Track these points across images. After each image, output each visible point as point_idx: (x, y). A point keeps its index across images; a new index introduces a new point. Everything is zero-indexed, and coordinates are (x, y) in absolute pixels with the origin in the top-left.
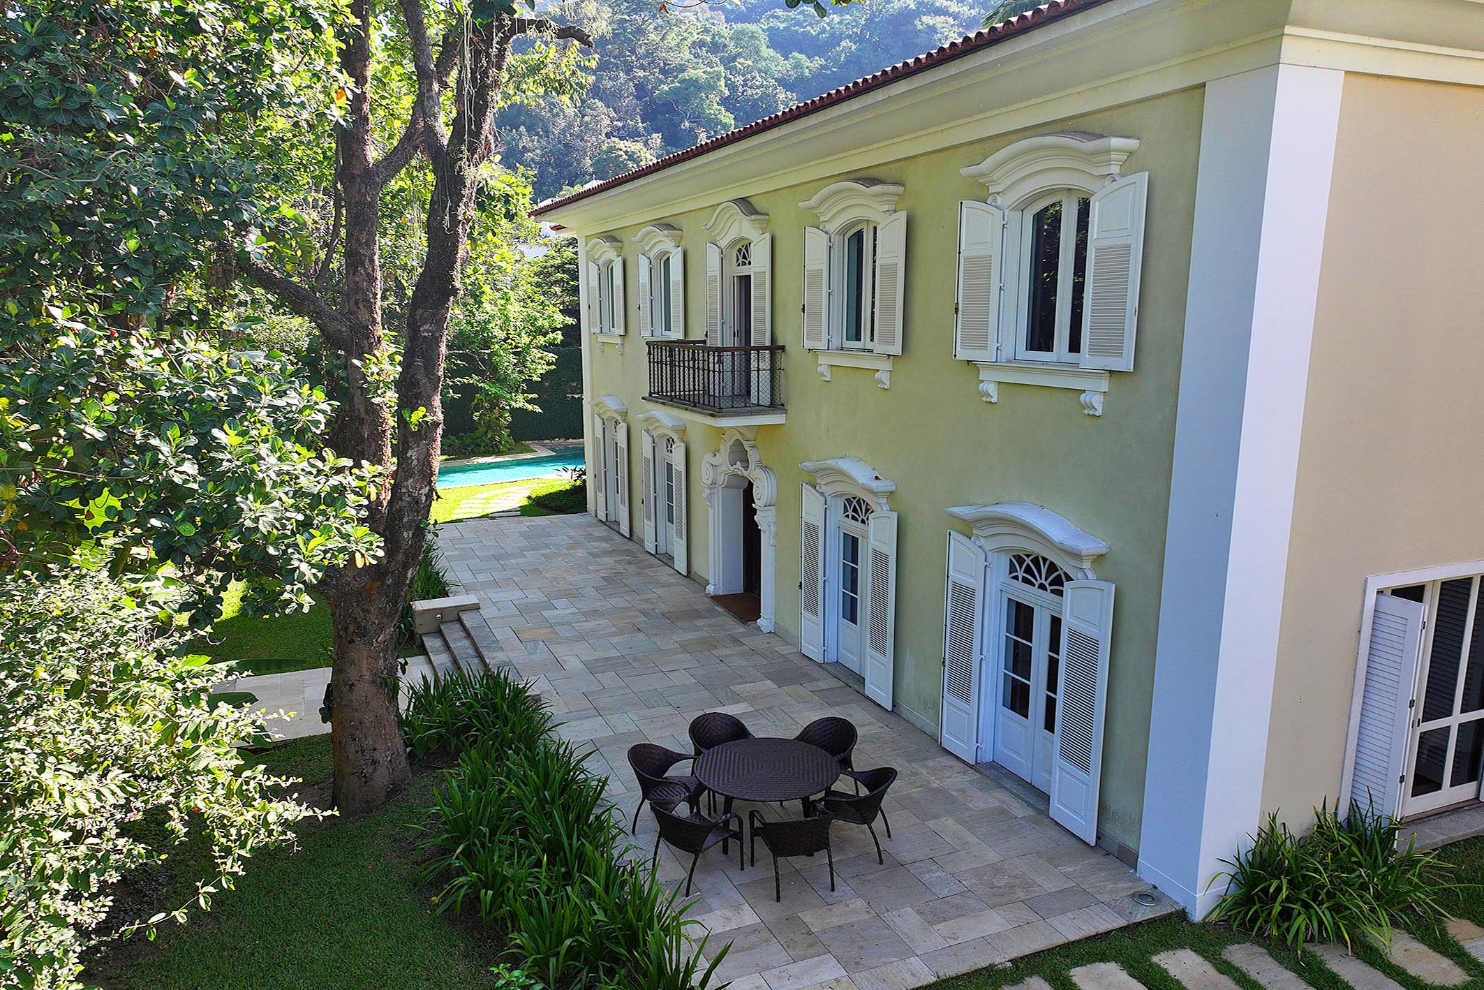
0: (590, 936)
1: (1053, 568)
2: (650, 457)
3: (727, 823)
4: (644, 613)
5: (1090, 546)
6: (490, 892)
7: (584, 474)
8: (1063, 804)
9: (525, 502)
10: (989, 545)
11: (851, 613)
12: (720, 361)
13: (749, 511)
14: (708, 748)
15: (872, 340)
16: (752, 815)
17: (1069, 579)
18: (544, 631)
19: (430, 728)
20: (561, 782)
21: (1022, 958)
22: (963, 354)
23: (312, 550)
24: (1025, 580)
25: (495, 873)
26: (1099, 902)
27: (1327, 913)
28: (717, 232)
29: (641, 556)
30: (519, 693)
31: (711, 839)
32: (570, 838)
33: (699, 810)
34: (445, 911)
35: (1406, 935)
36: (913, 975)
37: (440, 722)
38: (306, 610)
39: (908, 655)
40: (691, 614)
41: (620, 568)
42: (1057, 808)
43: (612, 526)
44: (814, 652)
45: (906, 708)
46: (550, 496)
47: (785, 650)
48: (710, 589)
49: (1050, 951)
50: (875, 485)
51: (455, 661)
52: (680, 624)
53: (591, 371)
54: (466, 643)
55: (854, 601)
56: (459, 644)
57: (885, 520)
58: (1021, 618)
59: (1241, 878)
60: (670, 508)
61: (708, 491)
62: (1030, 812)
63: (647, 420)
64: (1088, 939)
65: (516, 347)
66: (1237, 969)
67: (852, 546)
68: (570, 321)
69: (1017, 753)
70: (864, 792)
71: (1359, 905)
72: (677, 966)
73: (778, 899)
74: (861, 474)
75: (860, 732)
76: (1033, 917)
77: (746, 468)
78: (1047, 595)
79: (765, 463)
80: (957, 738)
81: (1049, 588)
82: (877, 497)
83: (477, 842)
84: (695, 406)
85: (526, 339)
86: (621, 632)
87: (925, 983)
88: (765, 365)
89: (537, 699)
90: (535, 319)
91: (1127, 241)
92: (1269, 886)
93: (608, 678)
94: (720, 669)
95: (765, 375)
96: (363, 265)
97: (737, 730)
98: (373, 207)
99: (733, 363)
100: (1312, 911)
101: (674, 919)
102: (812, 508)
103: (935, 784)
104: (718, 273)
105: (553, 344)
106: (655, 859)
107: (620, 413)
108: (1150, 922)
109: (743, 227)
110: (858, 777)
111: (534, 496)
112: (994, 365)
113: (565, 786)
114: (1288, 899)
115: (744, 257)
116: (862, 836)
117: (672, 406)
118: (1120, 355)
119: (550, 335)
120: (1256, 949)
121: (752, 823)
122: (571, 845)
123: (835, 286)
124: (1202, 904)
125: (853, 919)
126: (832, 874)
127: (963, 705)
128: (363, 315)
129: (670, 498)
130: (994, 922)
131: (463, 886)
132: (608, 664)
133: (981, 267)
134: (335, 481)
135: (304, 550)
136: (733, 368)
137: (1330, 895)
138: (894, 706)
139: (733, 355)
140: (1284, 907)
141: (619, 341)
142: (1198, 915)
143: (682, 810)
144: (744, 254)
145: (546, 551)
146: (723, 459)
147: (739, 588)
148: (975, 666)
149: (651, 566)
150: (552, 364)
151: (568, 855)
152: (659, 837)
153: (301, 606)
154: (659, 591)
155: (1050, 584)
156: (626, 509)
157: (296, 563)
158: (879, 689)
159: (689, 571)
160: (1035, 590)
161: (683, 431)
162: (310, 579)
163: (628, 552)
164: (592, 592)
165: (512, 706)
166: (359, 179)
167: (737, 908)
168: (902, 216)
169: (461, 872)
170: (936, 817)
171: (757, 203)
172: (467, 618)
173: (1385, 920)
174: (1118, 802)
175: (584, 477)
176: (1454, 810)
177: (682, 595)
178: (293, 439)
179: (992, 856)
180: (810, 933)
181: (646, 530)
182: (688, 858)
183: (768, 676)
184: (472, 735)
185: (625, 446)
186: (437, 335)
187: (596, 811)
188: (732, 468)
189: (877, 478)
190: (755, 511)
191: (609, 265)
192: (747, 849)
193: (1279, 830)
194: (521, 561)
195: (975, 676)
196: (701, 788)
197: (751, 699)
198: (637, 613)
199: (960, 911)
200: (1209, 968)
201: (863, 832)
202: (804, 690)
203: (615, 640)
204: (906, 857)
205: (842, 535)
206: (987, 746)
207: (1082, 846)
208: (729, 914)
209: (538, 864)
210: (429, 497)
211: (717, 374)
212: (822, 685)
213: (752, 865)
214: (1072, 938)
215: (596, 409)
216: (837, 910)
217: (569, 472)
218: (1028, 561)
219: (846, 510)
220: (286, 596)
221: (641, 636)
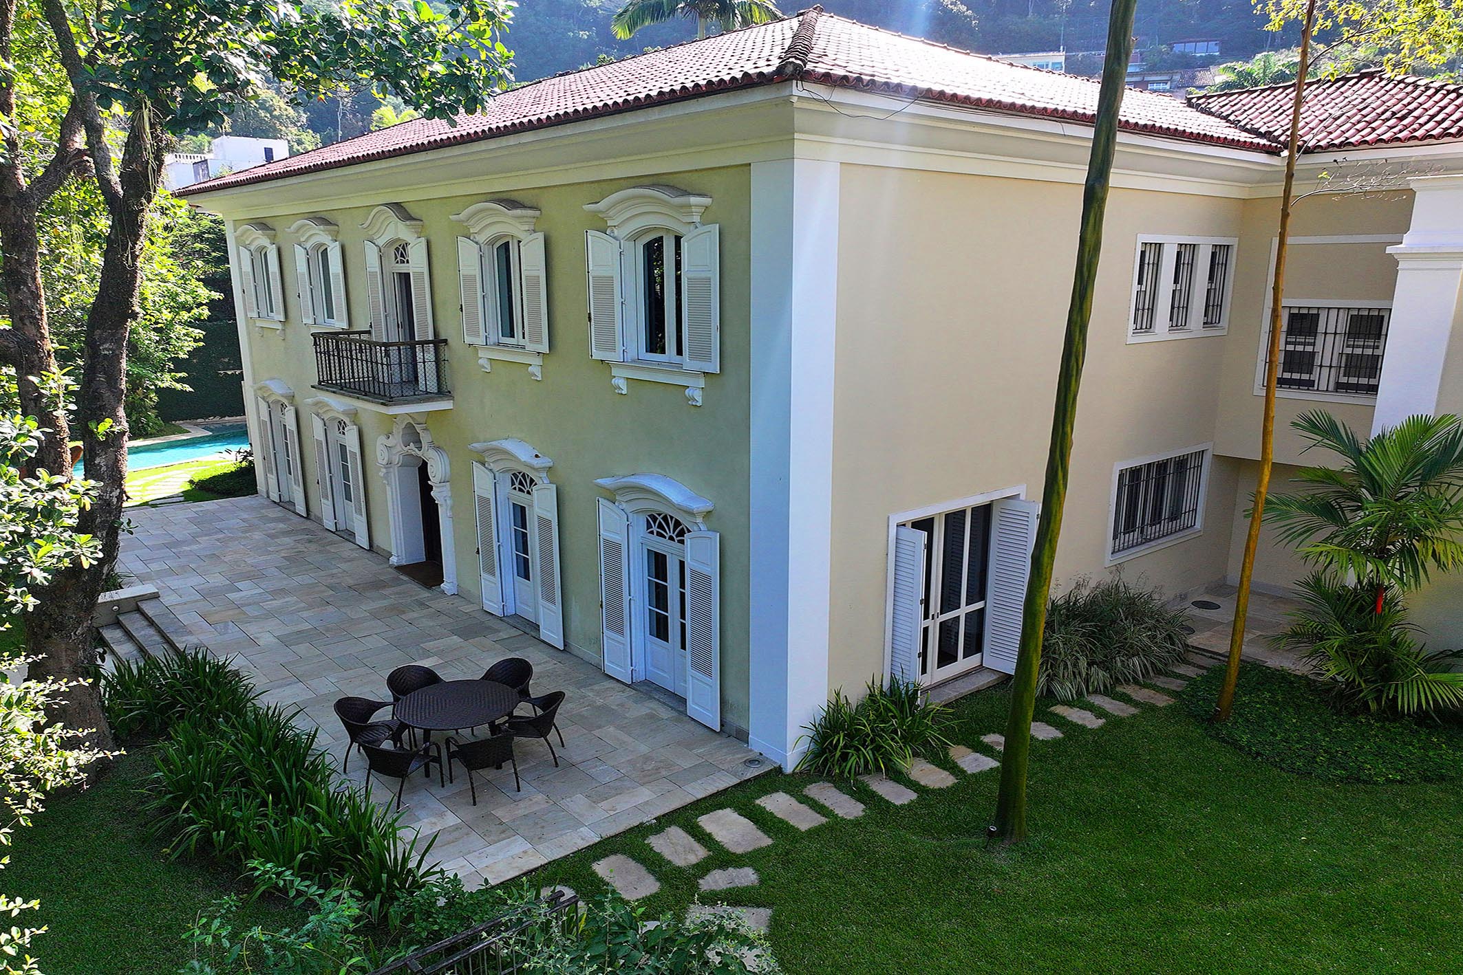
0: (318, 849)
1: (677, 523)
2: (322, 439)
3: (426, 750)
4: (331, 587)
5: (699, 506)
6: (223, 832)
7: (251, 454)
8: (696, 704)
9: (187, 487)
10: (629, 508)
11: (524, 570)
12: (387, 355)
13: (426, 489)
14: (404, 694)
15: (524, 338)
16: (448, 741)
17: (689, 531)
18: (231, 613)
19: (131, 710)
20: (273, 740)
21: (664, 816)
22: (597, 355)
23: (41, 558)
24: (659, 534)
25: (225, 817)
26: (720, 770)
27: (870, 752)
28: (375, 231)
29: (321, 534)
30: (219, 669)
31: (413, 765)
32: (289, 780)
33: (401, 744)
34: (178, 857)
35: (923, 761)
36: (582, 839)
37: (141, 704)
38: (30, 609)
39: (574, 603)
40: (377, 585)
41: (301, 548)
42: (693, 708)
43: (286, 505)
44: (494, 607)
45: (574, 645)
46: (214, 479)
47: (468, 608)
48: (394, 560)
49: (684, 808)
50: (535, 462)
51: (141, 650)
52: (368, 594)
53: (251, 354)
54: (151, 631)
55: (526, 561)
56: (143, 633)
57: (546, 491)
58: (658, 563)
59: (817, 739)
60: (347, 487)
61: (384, 470)
62: (675, 714)
63: (316, 404)
64: (711, 796)
65: (156, 323)
66: (812, 799)
67: (520, 514)
68: (216, 296)
69: (664, 671)
70: (540, 712)
71: (890, 744)
72: (396, 858)
73: (475, 804)
74: (523, 453)
75: (536, 669)
76: (671, 786)
77: (420, 448)
78: (676, 544)
79: (436, 444)
80: (618, 665)
81: (676, 539)
82: (538, 471)
83: (203, 795)
84: (366, 395)
85: (167, 315)
86: (310, 607)
87: (592, 843)
88: (430, 356)
89: (236, 674)
90: (177, 294)
91: (708, 275)
92: (833, 740)
93: (302, 649)
94: (410, 630)
95: (431, 367)
96: (26, 284)
97: (429, 677)
98: (31, 229)
99: (400, 357)
100: (860, 752)
101: (390, 825)
102: (483, 482)
103: (599, 702)
104: (378, 270)
105: (199, 319)
106: (367, 788)
107: (286, 397)
108: (756, 778)
109: (398, 230)
110: (535, 702)
111: (196, 480)
112: (623, 364)
113: (279, 742)
114: (845, 746)
115: (402, 255)
116: (541, 749)
117: (343, 395)
118: (710, 360)
119: (195, 311)
120: (827, 784)
121: (448, 748)
122: (291, 787)
123: (488, 287)
124: (791, 761)
125: (536, 808)
126: (517, 779)
127: (620, 638)
128: (30, 331)
129: (346, 477)
130: (644, 794)
131: (196, 831)
132: (301, 637)
133: (605, 285)
134: (49, 496)
135: (34, 557)
136: (400, 361)
137: (873, 741)
138: (565, 645)
139: (399, 349)
140: (843, 753)
141: (279, 326)
142: (789, 769)
143: (387, 745)
144: (401, 252)
145: (221, 536)
146: (396, 440)
147: (421, 557)
148: (626, 604)
149: (332, 543)
150: (200, 340)
151: (289, 794)
152: (369, 770)
153: (26, 605)
154: (344, 566)
155: (677, 536)
156: (301, 489)
157: (26, 570)
158: (552, 633)
159: (371, 545)
160: (666, 541)
161: (354, 415)
162: (41, 582)
163: (307, 531)
164: (276, 572)
165: (216, 682)
166: (12, 202)
167: (442, 815)
168: (540, 236)
169: (191, 821)
170: (599, 727)
171: (413, 210)
172: (147, 607)
173: (908, 752)
174: (732, 697)
175: (250, 458)
176: (967, 674)
177: (367, 567)
178: (8, 463)
179: (644, 749)
180: (501, 823)
181: (324, 509)
182: (395, 783)
183: (454, 632)
184: (178, 712)
185: (294, 428)
186: (117, 352)
187: (310, 759)
188: (406, 449)
189: (537, 456)
190: (431, 488)
191: (263, 252)
192: (446, 771)
193: (843, 701)
194: (195, 547)
195: (626, 612)
196: (403, 726)
197: (440, 653)
198: (324, 588)
199: (619, 791)
200: (793, 801)
201: (542, 745)
202: (487, 642)
203: (305, 614)
204: (576, 759)
205: (511, 504)
206: (640, 667)
207: (709, 733)
208: (434, 820)
209: (264, 803)
210: (120, 498)
211: (385, 367)
212: (503, 635)
213: (451, 782)
214: (700, 797)
215: (259, 393)
216: (521, 804)
217: (233, 453)
218: (660, 519)
219: (513, 484)
220: (11, 598)
221: (330, 608)
